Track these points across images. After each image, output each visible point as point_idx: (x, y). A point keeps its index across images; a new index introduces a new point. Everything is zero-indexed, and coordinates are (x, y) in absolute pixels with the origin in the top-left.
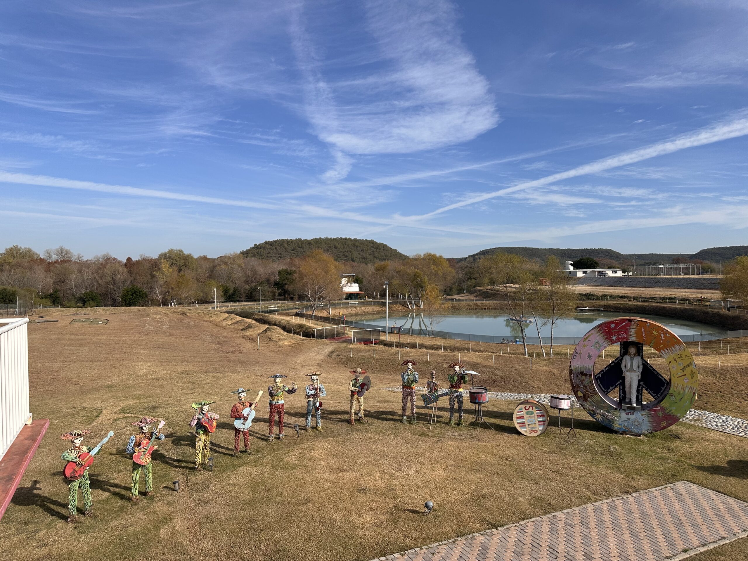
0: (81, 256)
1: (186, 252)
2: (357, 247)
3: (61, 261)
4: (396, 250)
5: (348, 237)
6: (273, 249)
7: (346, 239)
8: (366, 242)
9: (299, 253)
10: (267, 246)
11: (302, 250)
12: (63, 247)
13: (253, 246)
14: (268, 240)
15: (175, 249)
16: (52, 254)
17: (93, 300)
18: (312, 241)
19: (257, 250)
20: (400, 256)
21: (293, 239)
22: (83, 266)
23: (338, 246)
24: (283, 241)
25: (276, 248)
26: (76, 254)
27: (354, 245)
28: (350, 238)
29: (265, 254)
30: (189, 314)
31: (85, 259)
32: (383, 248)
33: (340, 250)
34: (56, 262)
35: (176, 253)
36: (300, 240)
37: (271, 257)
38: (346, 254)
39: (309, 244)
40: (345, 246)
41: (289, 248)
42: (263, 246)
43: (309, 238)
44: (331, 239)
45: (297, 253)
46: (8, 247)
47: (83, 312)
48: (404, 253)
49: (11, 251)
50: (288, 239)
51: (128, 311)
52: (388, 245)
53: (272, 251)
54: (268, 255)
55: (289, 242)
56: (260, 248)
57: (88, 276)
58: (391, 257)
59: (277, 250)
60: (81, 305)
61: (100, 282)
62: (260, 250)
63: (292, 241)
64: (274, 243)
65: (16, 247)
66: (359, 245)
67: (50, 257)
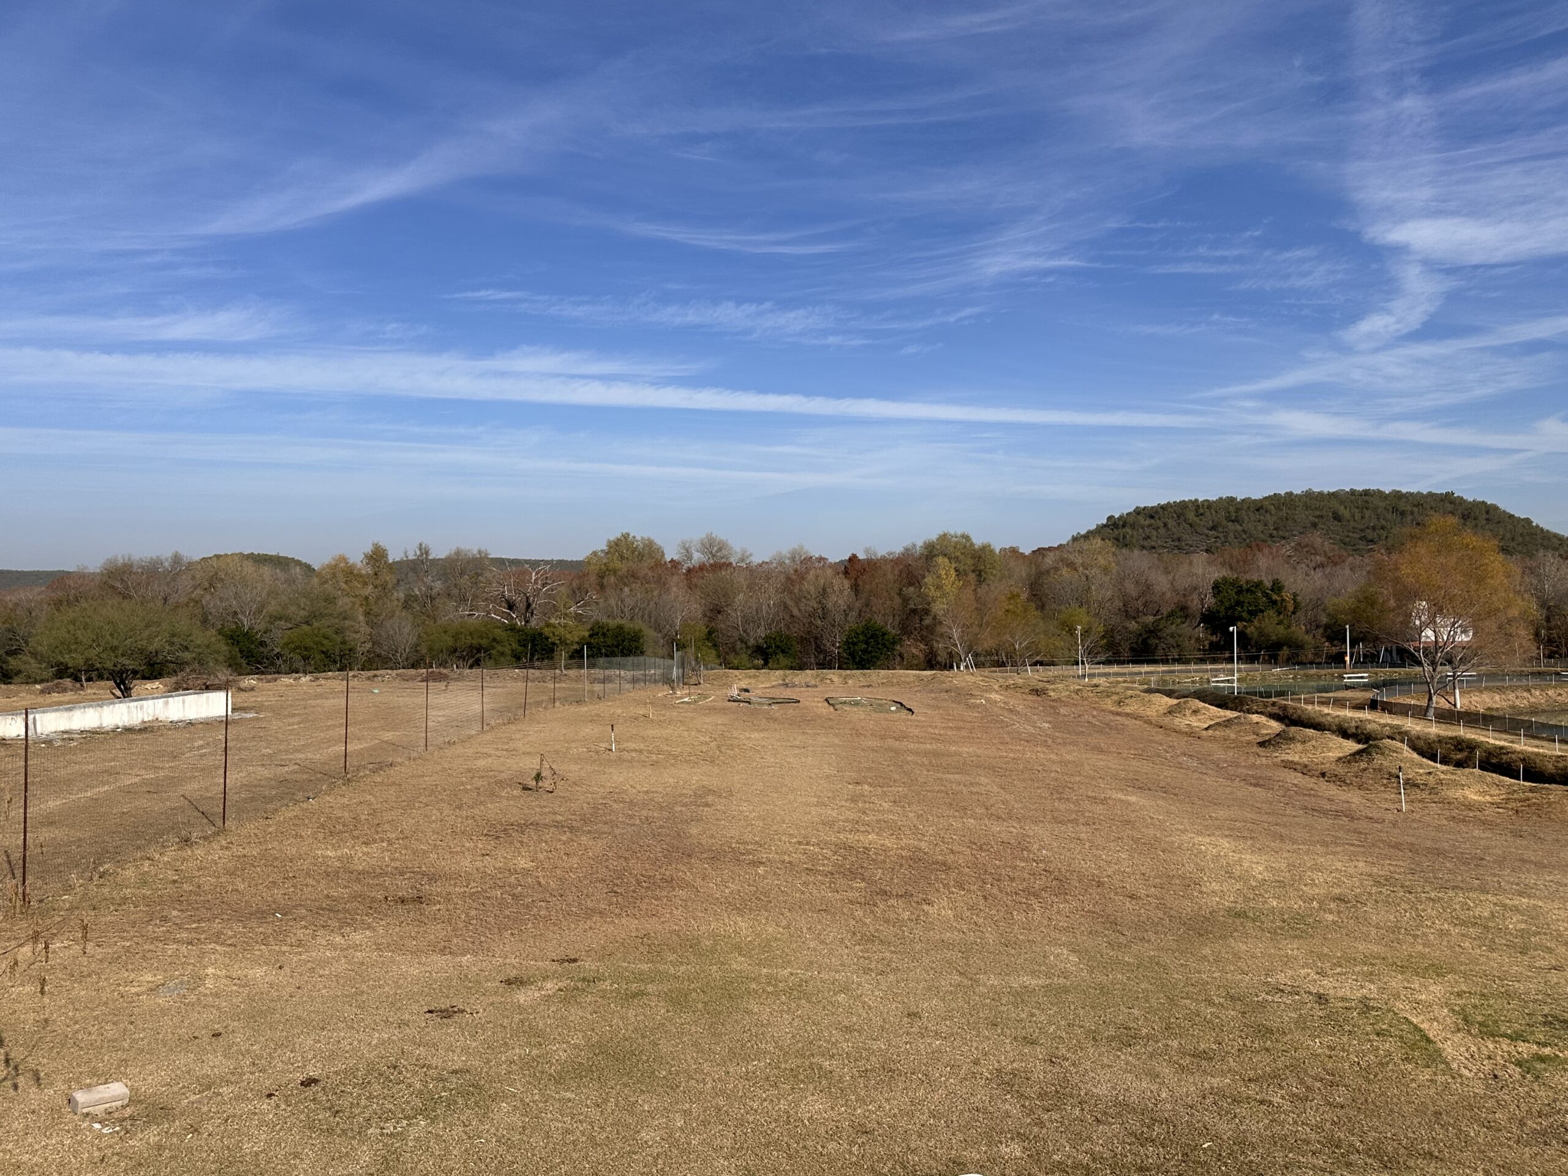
0: (748, 553)
1: (978, 541)
2: (1403, 514)
3: (711, 565)
4: (1528, 521)
5: (1373, 487)
6: (1158, 528)
7: (1366, 493)
8: (1429, 499)
9: (1231, 535)
10: (1141, 520)
11: (1239, 527)
12: (713, 535)
13: (1105, 522)
14: (1142, 506)
15: (952, 532)
16: (693, 551)
17: (783, 652)
18: (1266, 503)
19: (1116, 532)
20: (1544, 538)
21: (1210, 499)
22: (757, 575)
23: (1346, 514)
24: (1183, 505)
25: (1165, 525)
26: (738, 550)
27: (1395, 509)
28: (1380, 492)
29: (1137, 541)
30: (1052, 694)
31: (756, 560)
32: (1484, 516)
33: (1352, 523)
34: (702, 568)
35: (956, 543)
36: (1231, 500)
37: (1154, 548)
38: (1370, 534)
39: (1258, 510)
40: (1367, 513)
41: (1202, 523)
42: (1131, 520)
43: (1257, 495)
44: (1321, 494)
45: (1226, 537)
46: (612, 538)
47: (796, 681)
48: (1554, 529)
49: (616, 544)
50: (1196, 500)
51: (895, 681)
52: (1502, 506)
53: (1155, 533)
54: (1146, 543)
55: (1200, 508)
56: (1124, 526)
57: (769, 599)
58: (1513, 539)
59: (1168, 530)
60: (761, 662)
61: (796, 612)
62: (1122, 531)
63: (1208, 505)
64: (1161, 511)
65: (626, 536)
66: (1409, 508)
67: (690, 558)
